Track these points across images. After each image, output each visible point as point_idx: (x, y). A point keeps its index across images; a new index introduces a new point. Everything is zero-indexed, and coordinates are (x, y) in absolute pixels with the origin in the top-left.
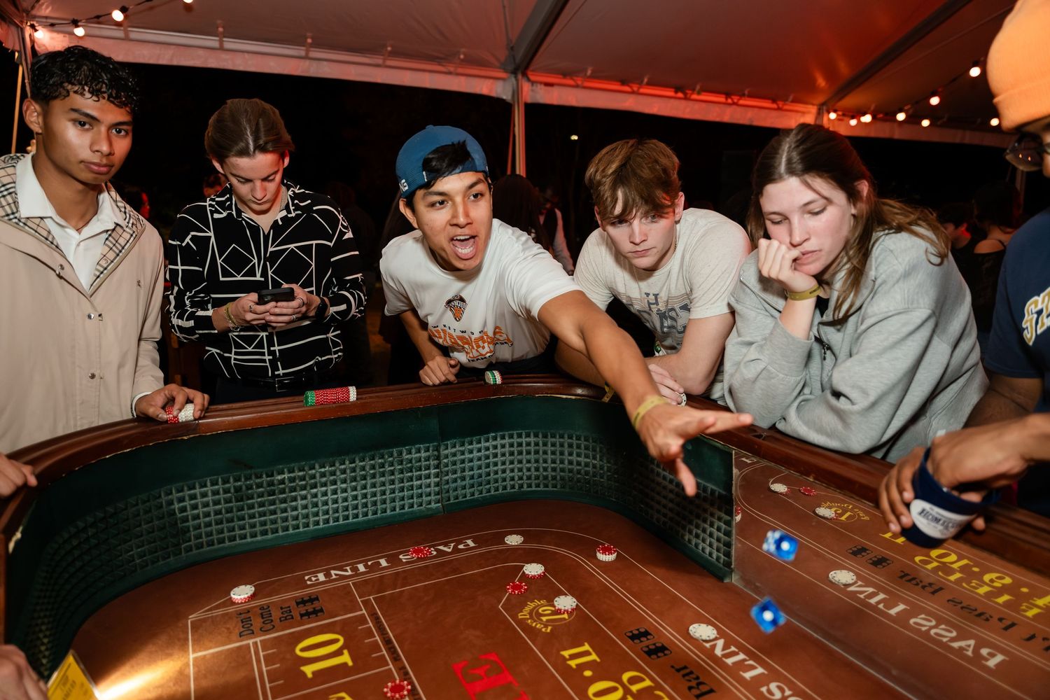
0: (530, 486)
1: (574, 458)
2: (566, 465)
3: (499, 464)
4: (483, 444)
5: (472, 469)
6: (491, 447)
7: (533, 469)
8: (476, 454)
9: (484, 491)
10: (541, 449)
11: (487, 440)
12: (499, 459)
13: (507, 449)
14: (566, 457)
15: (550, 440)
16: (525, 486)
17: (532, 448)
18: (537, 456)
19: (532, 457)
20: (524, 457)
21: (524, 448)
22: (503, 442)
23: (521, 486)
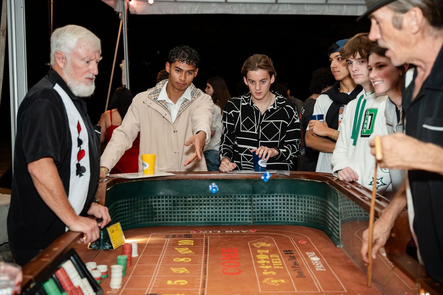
0: (291, 219)
1: (310, 208)
2: (307, 211)
3: (279, 208)
4: (271, 198)
5: (265, 208)
6: (275, 200)
7: (293, 212)
8: (267, 202)
9: (271, 219)
10: (297, 203)
11: (273, 196)
12: (278, 206)
13: (282, 202)
14: (307, 208)
15: (300, 199)
16: (290, 219)
17: (293, 202)
18: (295, 206)
19: (293, 206)
20: (289, 206)
21: (290, 202)
22: (280, 198)
23: (288, 219)
